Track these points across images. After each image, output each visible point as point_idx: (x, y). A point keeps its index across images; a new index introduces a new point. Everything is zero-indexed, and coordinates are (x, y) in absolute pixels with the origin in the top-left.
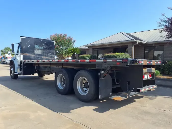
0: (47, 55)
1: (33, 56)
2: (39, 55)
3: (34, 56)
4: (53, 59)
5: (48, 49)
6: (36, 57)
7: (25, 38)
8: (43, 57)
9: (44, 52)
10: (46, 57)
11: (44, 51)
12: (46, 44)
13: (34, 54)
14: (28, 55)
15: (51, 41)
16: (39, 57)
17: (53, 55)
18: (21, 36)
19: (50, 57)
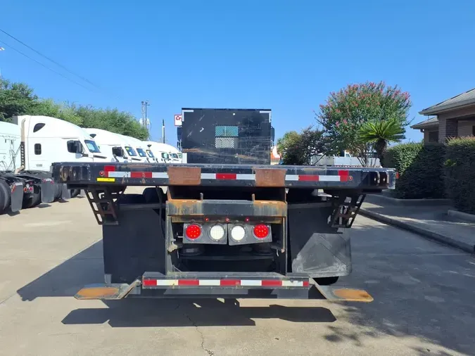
0: (249, 151)
1: (211, 153)
2: (226, 150)
3: (214, 153)
4: (266, 160)
5: (252, 134)
6: (219, 156)
7: (192, 111)
8: (237, 156)
9: (239, 144)
10: (247, 155)
11: (241, 141)
12: (246, 122)
13: (215, 150)
14: (199, 151)
15: (261, 112)
16: (226, 157)
17: (267, 149)
18: (183, 109)
19: (258, 156)
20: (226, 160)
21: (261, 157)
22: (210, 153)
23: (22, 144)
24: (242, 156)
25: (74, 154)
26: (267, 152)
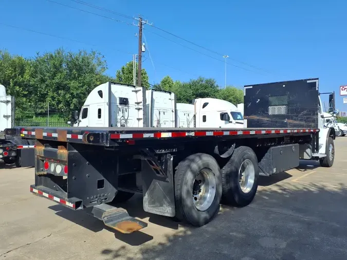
0: (297, 116)
3: (268, 119)
4: (313, 124)
6: (272, 121)
7: (251, 87)
8: (286, 121)
9: (288, 110)
10: (295, 120)
13: (268, 116)
14: (255, 117)
15: (308, 82)
16: (276, 122)
17: (314, 114)
18: (245, 86)
19: (306, 121)
20: (278, 124)
21: (310, 121)
22: (264, 119)
23: (195, 116)
24: (291, 121)
25: (224, 121)
26: (315, 117)
